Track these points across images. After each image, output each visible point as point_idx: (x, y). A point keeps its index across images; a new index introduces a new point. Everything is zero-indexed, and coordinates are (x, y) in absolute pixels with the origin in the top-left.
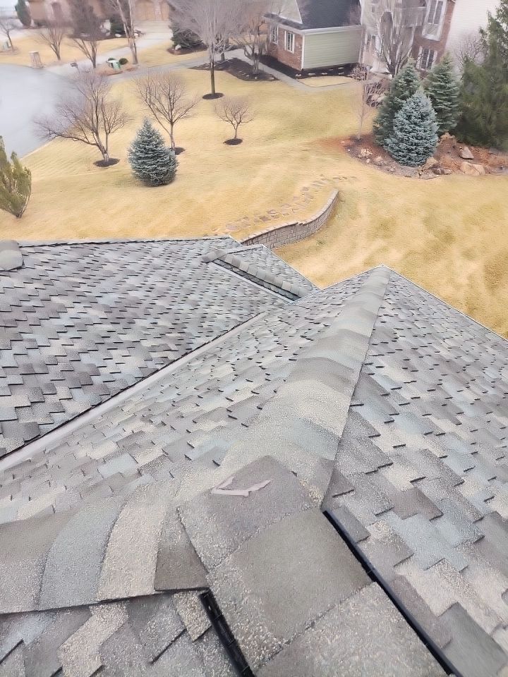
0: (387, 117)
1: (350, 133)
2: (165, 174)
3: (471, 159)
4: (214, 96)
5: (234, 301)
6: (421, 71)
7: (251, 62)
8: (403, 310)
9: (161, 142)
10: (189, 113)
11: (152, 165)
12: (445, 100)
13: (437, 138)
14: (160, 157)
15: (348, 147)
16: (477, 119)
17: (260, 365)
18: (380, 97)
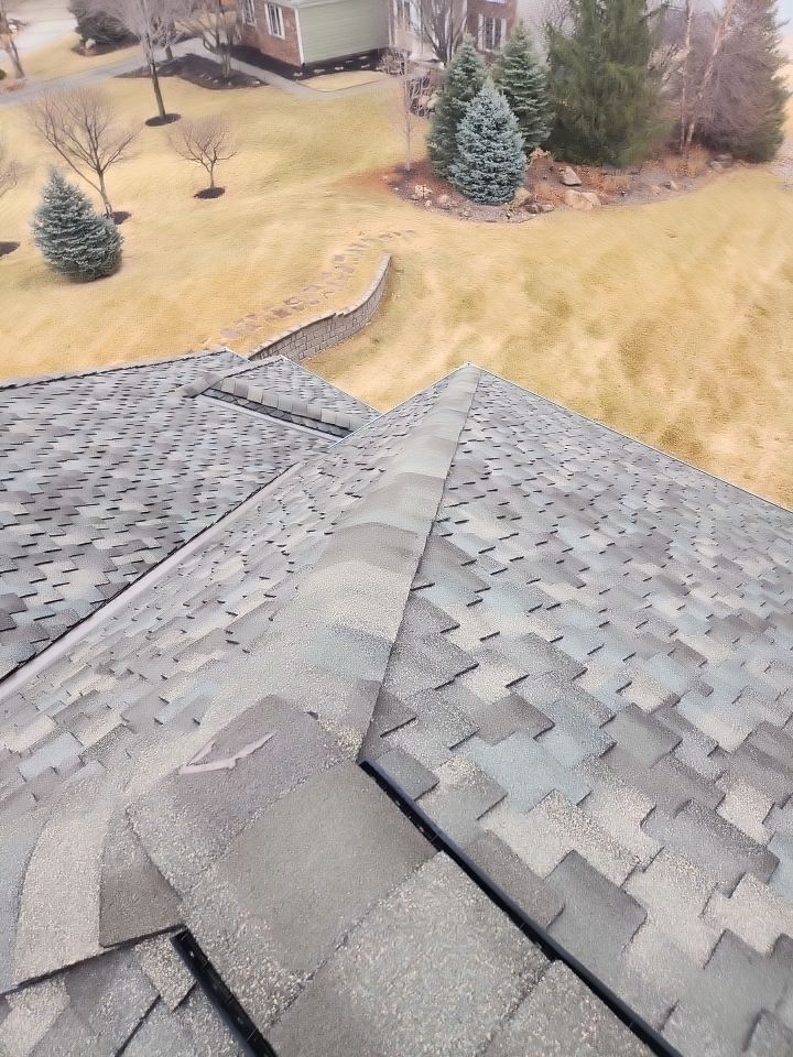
0: (446, 131)
1: (393, 162)
2: (103, 258)
3: (578, 185)
4: (164, 119)
5: (246, 454)
6: (485, 53)
7: (216, 58)
8: (500, 429)
9: (86, 206)
10: (127, 152)
11: (76, 246)
12: (528, 96)
13: (524, 158)
14: (90, 231)
15: (393, 184)
16: (579, 122)
17: (283, 549)
18: (430, 100)
